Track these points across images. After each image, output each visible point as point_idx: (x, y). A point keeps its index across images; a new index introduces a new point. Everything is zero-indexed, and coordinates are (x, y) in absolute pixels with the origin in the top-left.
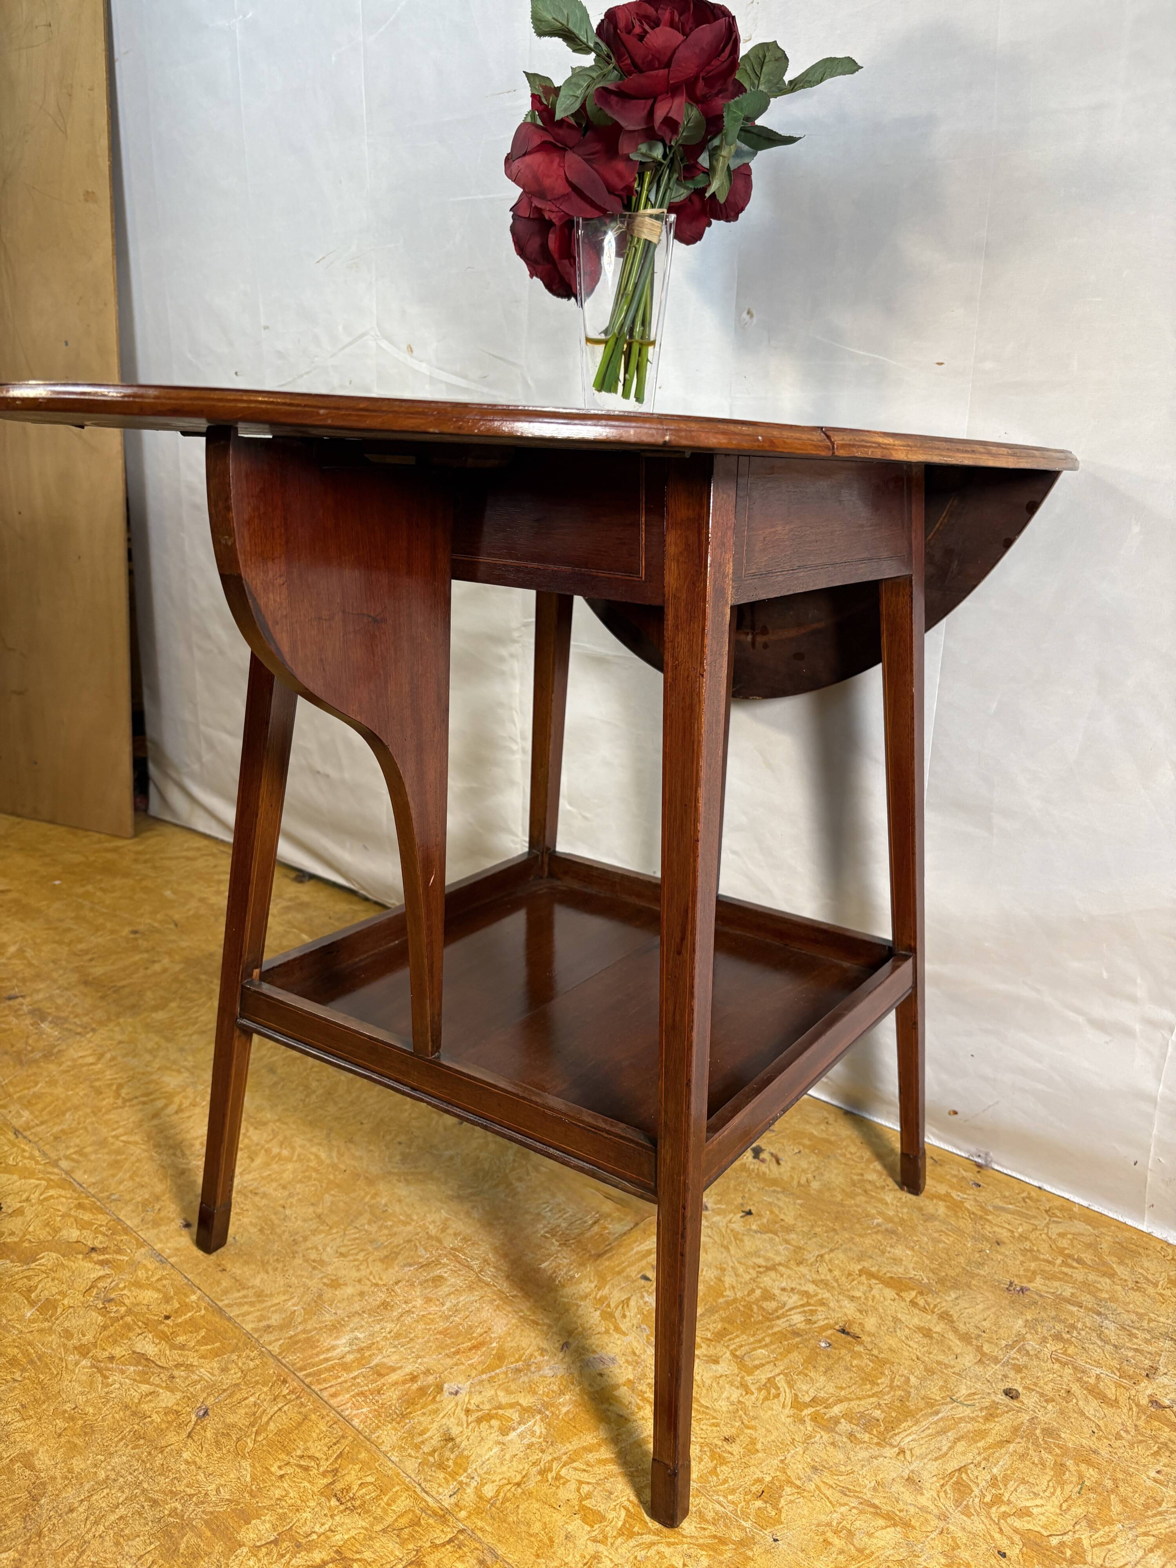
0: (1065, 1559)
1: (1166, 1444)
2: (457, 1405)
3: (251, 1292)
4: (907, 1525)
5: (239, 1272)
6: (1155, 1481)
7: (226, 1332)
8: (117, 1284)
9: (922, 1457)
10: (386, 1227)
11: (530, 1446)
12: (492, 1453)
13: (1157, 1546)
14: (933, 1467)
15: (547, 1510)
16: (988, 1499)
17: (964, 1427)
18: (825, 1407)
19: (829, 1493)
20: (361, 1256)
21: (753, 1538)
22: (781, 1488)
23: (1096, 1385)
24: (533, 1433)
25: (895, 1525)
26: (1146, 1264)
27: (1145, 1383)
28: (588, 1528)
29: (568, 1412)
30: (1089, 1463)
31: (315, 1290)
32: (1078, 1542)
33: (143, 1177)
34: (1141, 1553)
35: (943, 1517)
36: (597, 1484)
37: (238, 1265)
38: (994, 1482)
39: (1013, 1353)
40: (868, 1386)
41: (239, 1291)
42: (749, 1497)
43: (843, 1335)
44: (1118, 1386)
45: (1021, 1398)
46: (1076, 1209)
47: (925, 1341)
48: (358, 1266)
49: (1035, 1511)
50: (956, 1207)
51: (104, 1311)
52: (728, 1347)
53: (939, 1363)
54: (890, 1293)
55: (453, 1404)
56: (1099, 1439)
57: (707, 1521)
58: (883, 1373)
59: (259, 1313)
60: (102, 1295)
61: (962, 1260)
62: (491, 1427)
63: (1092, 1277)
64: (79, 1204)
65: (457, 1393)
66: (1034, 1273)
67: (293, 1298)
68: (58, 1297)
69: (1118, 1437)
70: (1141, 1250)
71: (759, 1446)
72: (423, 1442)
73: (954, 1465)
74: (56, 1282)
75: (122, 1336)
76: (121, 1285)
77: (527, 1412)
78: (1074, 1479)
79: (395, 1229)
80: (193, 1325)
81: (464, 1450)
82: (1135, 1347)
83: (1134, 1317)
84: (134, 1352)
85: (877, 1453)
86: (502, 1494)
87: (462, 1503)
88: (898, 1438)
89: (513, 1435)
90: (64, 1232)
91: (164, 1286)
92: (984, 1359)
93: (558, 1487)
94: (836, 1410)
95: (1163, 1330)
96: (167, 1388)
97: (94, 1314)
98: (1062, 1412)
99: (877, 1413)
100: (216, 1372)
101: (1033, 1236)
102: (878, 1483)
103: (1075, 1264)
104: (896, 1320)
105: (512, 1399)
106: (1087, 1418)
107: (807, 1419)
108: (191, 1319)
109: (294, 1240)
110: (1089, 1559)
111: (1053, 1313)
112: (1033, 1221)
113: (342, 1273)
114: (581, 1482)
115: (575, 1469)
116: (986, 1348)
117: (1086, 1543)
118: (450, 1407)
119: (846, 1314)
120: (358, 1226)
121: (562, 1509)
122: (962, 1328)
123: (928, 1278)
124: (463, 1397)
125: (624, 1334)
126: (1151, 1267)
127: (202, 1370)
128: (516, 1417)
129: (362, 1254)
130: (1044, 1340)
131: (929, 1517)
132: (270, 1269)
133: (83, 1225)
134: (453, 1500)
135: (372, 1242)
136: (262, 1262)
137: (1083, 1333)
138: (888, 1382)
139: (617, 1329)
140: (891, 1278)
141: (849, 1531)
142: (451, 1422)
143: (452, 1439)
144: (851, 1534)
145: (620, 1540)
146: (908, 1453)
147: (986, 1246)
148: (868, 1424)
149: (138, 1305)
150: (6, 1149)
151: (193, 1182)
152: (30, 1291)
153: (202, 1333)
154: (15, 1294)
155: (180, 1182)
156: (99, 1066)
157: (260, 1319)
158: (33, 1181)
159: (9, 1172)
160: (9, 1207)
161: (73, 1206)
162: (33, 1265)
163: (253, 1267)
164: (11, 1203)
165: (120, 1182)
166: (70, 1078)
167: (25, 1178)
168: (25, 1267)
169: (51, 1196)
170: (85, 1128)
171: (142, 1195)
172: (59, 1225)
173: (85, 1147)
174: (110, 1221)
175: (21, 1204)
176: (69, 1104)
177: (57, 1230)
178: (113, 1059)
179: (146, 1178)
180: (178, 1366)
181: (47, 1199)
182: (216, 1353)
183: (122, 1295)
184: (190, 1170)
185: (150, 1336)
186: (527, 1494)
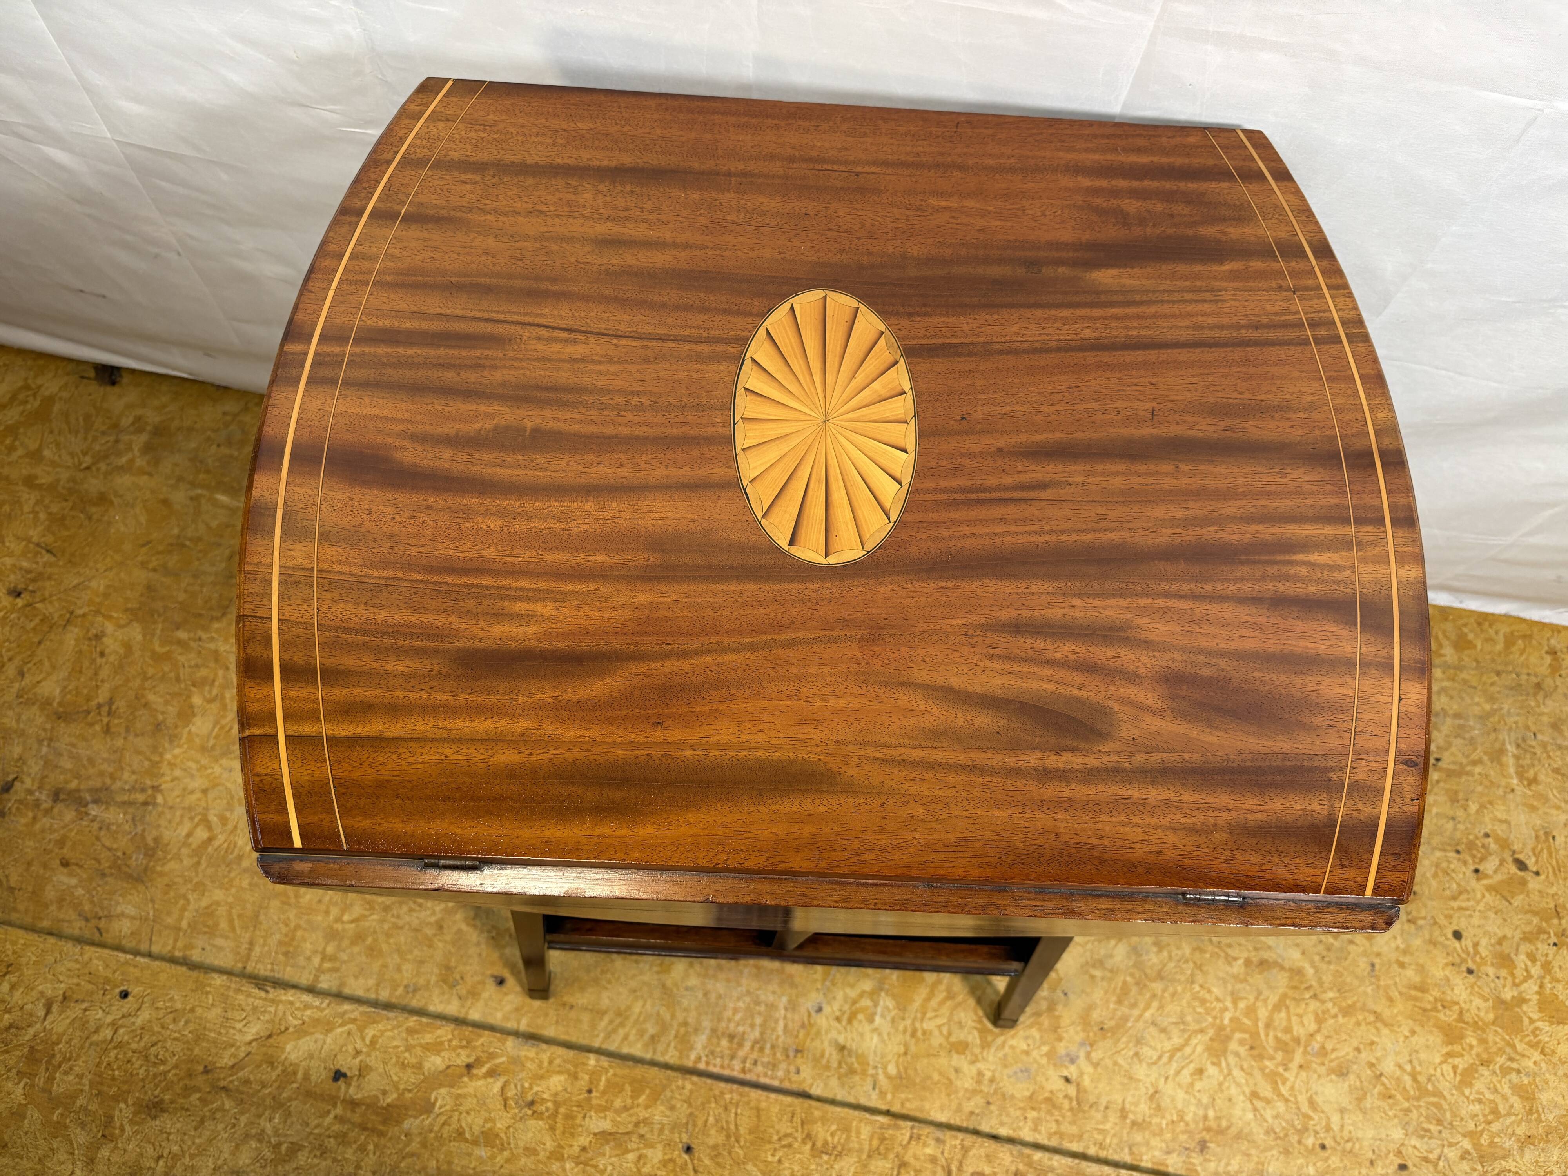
2: (827, 1018)
3: (611, 1015)
5: (585, 1001)
7: (643, 1077)
11: (893, 1021)
12: (874, 1041)
15: (933, 1061)
21: (1053, 1000)
24: (887, 1008)
28: (963, 1057)
29: (896, 978)
31: (656, 982)
33: (411, 952)
36: (948, 1021)
37: (578, 994)
41: (601, 1019)
51: (537, 1115)
55: (824, 1020)
59: (634, 1031)
60: (520, 1102)
62: (860, 1021)
64: (407, 1029)
65: (821, 1010)
67: (646, 1000)
68: (488, 1125)
72: (828, 1061)
74: (473, 1113)
75: (573, 1126)
76: (527, 1085)
77: (871, 992)
80: (614, 1087)
81: (856, 1050)
84: (595, 1134)
86: (901, 1067)
87: (883, 1091)
89: (877, 1019)
90: (427, 1065)
91: (560, 1064)
93: (928, 1040)
96: (646, 1146)
100: (668, 1113)
105: (857, 991)
108: (608, 1081)
114: (939, 1027)
118: (824, 1023)
121: (941, 1054)
124: (826, 1009)
127: (656, 1118)
128: (869, 1002)
132: (604, 983)
133: (436, 1048)
134: (877, 1093)
142: (833, 1034)
143: (843, 1047)
145: (985, 1053)
149: (556, 1094)
150: (272, 1009)
151: (459, 931)
152: (460, 1133)
153: (628, 1088)
154: (452, 1144)
155: (448, 938)
156: (221, 838)
157: (641, 1033)
158: (339, 1030)
159: (306, 1033)
160: (350, 1069)
161: (404, 1035)
162: (436, 1109)
163: (590, 990)
164: (347, 1063)
165: (399, 969)
166: (210, 871)
167: (329, 1031)
168: (432, 1116)
169: (374, 1036)
170: (298, 927)
171: (432, 972)
172: (414, 1061)
173: (324, 949)
174: (452, 1032)
175: (358, 1060)
176: (248, 906)
177: (419, 1066)
178: (223, 820)
179: (416, 952)
180: (637, 1124)
181: (373, 1043)
182: (655, 1098)
183: (536, 1093)
184: (442, 919)
185: (593, 1114)
186: (916, 1057)
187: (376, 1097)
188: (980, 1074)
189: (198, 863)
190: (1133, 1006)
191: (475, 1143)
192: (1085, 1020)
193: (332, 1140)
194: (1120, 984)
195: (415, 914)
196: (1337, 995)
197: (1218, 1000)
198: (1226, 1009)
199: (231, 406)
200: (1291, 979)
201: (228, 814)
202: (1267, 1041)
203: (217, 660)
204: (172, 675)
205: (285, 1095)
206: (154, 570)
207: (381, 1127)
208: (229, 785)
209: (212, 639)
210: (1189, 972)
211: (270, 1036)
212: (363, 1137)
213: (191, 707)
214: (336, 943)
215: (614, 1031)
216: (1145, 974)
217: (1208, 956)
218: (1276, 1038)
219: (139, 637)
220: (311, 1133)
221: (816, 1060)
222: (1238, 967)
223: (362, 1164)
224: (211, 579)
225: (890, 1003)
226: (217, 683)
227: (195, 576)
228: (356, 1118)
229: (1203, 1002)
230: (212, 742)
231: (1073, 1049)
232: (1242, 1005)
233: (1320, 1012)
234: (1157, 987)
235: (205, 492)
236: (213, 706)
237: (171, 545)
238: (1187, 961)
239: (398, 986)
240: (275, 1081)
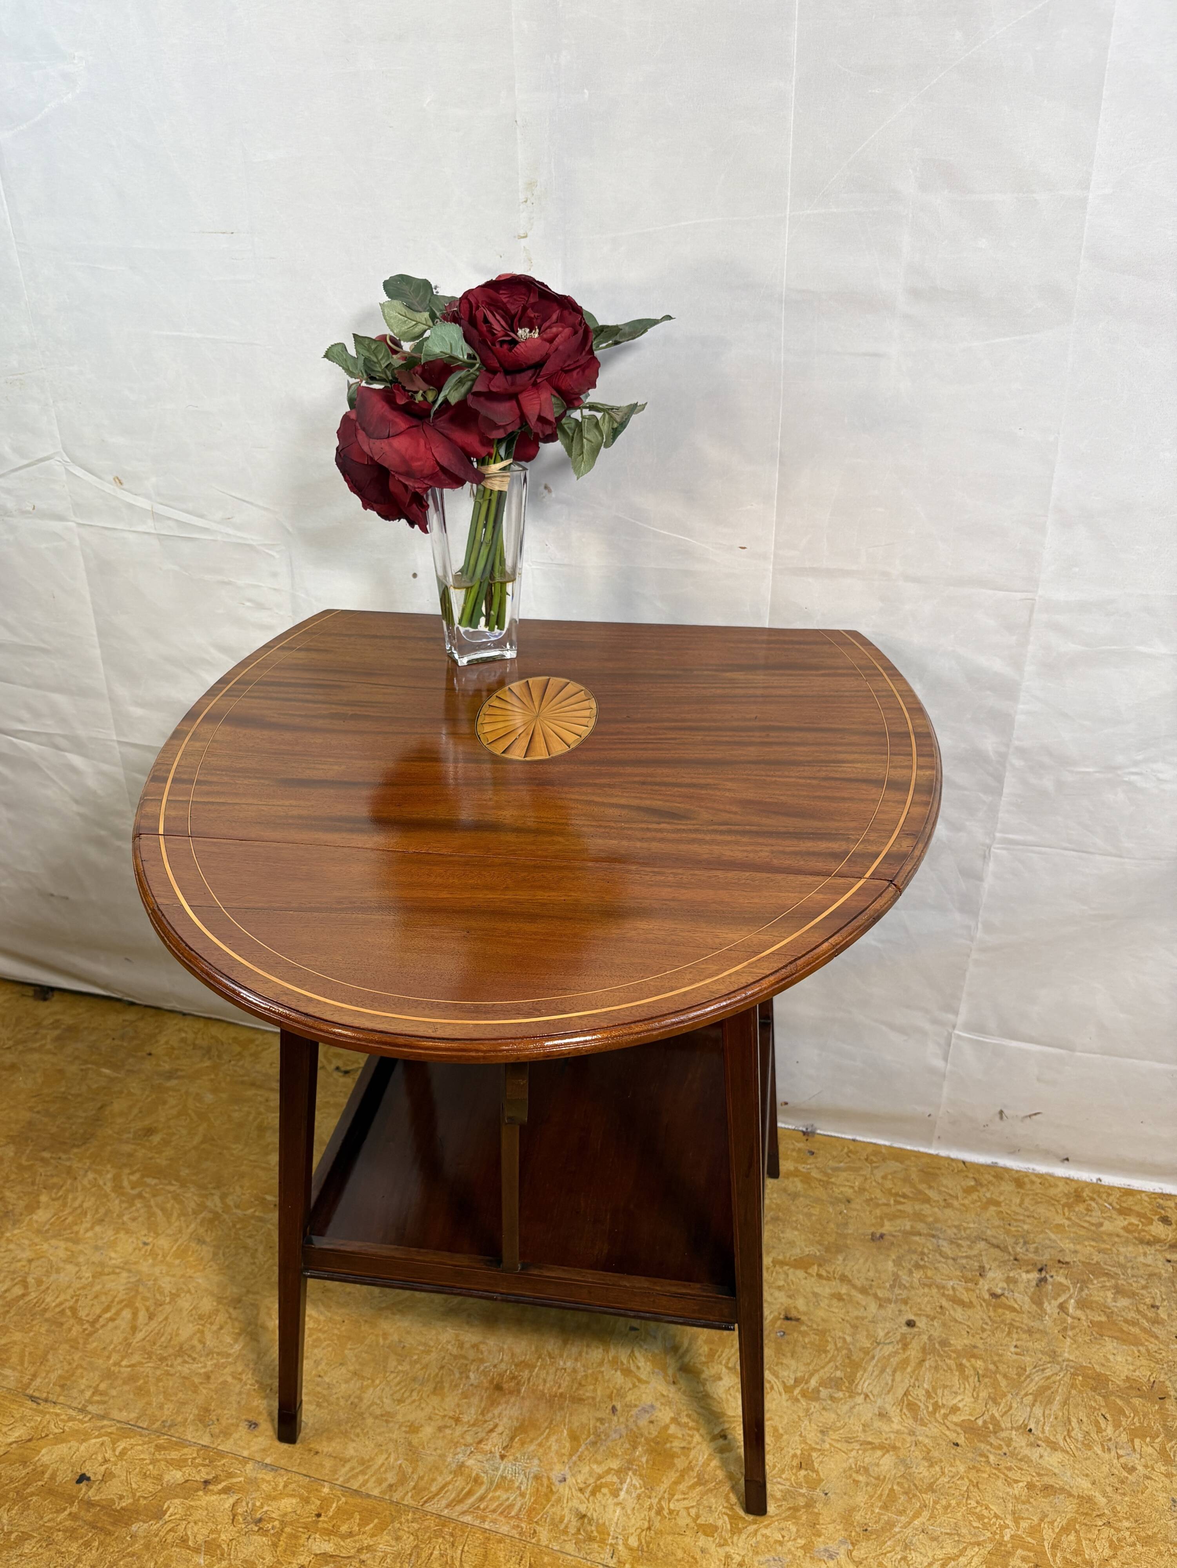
0: (991, 1432)
1: (1011, 1324)
2: (570, 1488)
3: (354, 1463)
4: (894, 1448)
5: (330, 1449)
6: (1017, 1354)
7: (374, 1508)
8: (254, 1505)
9: (880, 1395)
10: (416, 1362)
11: (639, 1497)
12: (617, 1514)
13: (1035, 1401)
14: (889, 1398)
15: (679, 1539)
16: (931, 1409)
17: (894, 1361)
18: (806, 1383)
19: (839, 1445)
20: (415, 1396)
21: (812, 1498)
22: (810, 1455)
23: (955, 1295)
24: (635, 1486)
25: (888, 1451)
26: (945, 1182)
27: (981, 1281)
28: (711, 1539)
29: (647, 1462)
30: (974, 1356)
31: (402, 1441)
32: (993, 1417)
33: (176, 1394)
34: (1029, 1409)
35: (912, 1433)
36: (698, 1504)
37: (325, 1443)
38: (928, 1395)
39: (897, 1291)
40: (823, 1355)
41: (343, 1466)
42: (794, 1471)
43: (789, 1322)
44: (967, 1290)
45: (918, 1324)
46: (884, 1151)
47: (841, 1304)
48: (419, 1405)
49: (960, 1405)
50: (807, 1179)
51: (262, 1532)
52: (721, 1363)
53: (857, 1318)
54: (800, 1273)
55: (567, 1489)
56: (973, 1336)
57: (779, 1500)
58: (827, 1341)
59: (374, 1479)
60: (249, 1518)
61: (832, 1225)
62: (604, 1495)
63: (917, 1207)
64: (156, 1445)
65: (565, 1480)
66: (881, 1218)
67: (390, 1454)
68: (213, 1536)
69: (983, 1330)
70: (937, 1171)
71: (781, 1431)
72: (566, 1527)
73: (900, 1392)
74: (200, 1524)
75: (295, 1546)
76: (258, 1504)
77: (621, 1472)
78: (972, 1372)
79: (424, 1361)
80: (344, 1513)
81: (598, 1520)
82: (964, 1254)
83: (955, 1230)
84: (316, 1555)
85: (853, 1404)
86: (643, 1541)
87: (622, 1559)
88: (860, 1387)
89: (622, 1494)
90: (167, 1477)
91: (294, 1490)
92: (882, 1303)
93: (675, 1519)
94: (813, 1383)
95: (975, 1234)
97: (255, 1537)
98: (944, 1325)
99: (839, 1374)
100: (393, 1543)
101: (868, 1187)
102: (863, 1425)
103: (902, 1200)
104: (815, 1295)
105: (604, 1467)
106: (960, 1323)
107: (799, 1397)
108: (339, 1508)
109: (352, 1403)
110: (1003, 1426)
111: (906, 1247)
112: (862, 1173)
113: (411, 1417)
114: (687, 1509)
115: (678, 1500)
116: (880, 1295)
117: (997, 1415)
118: (567, 1492)
119: (782, 1304)
120: (392, 1370)
121: (687, 1533)
122: (858, 1283)
123: (819, 1251)
124: (570, 1480)
125: (647, 1382)
126: (950, 1184)
127: (381, 1546)
128: (615, 1479)
129: (415, 1394)
130: (911, 1272)
131: (905, 1436)
132: (352, 1436)
133: (179, 1464)
134: (615, 1560)
135: (414, 1379)
136: (342, 1433)
137: (930, 1256)
138: (833, 1347)
139: (640, 1380)
140: (795, 1260)
141: (864, 1467)
142: (575, 1503)
143: (584, 1516)
144: (866, 1470)
145: (735, 1538)
146: (870, 1394)
147: (842, 1207)
148: (836, 1383)
149: (285, 1514)
150: (39, 1419)
151: (225, 1382)
152: (184, 1540)
153: (357, 1516)
154: (173, 1549)
155: (213, 1387)
156: (33, 1295)
157: (380, 1482)
158: (94, 1441)
159: (64, 1441)
160: (95, 1474)
161: (153, 1450)
162: (166, 1517)
163: (338, 1440)
164: (93, 1470)
165: (161, 1407)
166: (16, 1318)
167: (84, 1441)
168: (161, 1522)
169: (125, 1448)
170: (79, 1366)
171: (191, 1412)
172: (156, 1472)
173: (98, 1385)
174: (198, 1451)
175: (104, 1467)
176: (41, 1347)
177: (159, 1478)
178: (39, 1282)
179: (180, 1395)
180: (360, 1551)
181: (123, 1453)
182: (381, 1528)
183: (266, 1512)
184: (212, 1372)
185: (317, 1536)
186: (659, 1533)
187: (112, 1500)
188: (728, 1556)
189: (8, 1312)
190: (901, 1513)
191: (197, 1550)
192: (847, 1518)
193: (60, 1533)
194: (887, 1492)
195: (187, 1366)
196: (1134, 1525)
197: (996, 1516)
198: (1007, 1527)
199: (130, 1015)
200: (1080, 1505)
201: (44, 1279)
202: (1054, 1561)
203: (68, 1173)
204: (30, 1180)
205: (28, 1491)
206: (38, 1112)
207: (111, 1528)
208: (51, 1258)
209: (69, 1159)
210: (965, 1488)
211: (30, 1440)
212: (90, 1534)
213: (39, 1202)
214: (110, 1382)
215: (355, 1477)
216: (915, 1485)
217: (986, 1476)
218: (1064, 1558)
219: (12, 1154)
220: (43, 1525)
221: (555, 1524)
222: (1018, 1489)
223: (84, 1557)
224: (80, 1120)
225: (637, 1482)
226: (64, 1188)
227: (69, 1118)
228: (89, 1517)
229: (980, 1517)
230: (47, 1227)
231: (832, 1546)
232: (1024, 1524)
233: (1115, 1539)
234: (929, 1498)
235: (94, 1067)
236: (56, 1203)
237: (57, 1097)
238: (962, 1478)
239: (158, 1421)
240: (23, 1478)
